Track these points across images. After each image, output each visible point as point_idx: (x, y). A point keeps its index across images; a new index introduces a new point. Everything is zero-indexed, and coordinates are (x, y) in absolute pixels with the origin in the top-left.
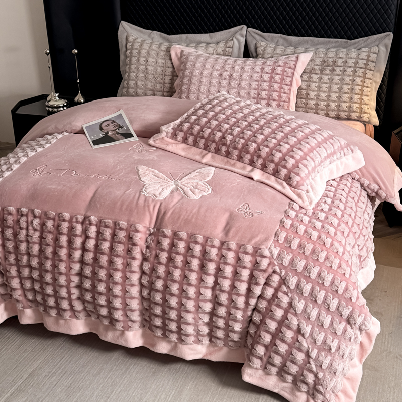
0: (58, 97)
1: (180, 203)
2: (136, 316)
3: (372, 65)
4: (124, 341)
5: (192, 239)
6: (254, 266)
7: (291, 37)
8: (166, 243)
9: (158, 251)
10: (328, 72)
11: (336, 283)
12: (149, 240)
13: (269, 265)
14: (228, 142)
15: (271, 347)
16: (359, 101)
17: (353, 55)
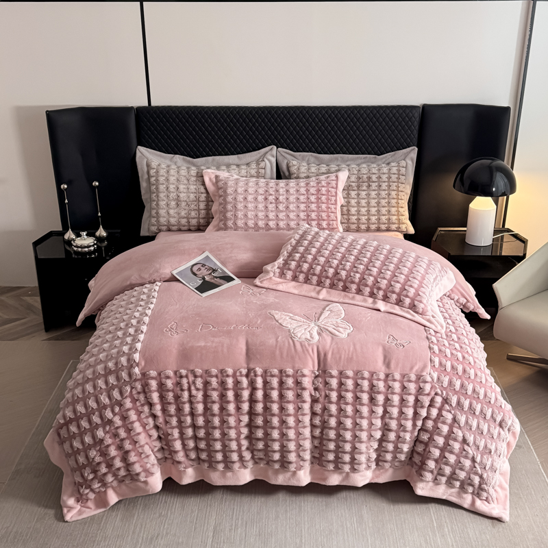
0: (87, 235)
1: (334, 344)
2: (307, 456)
3: (402, 178)
4: (297, 481)
5: (358, 375)
6: (418, 391)
7: (322, 155)
8: (334, 383)
9: (327, 392)
10: (365, 188)
11: (488, 394)
12: (316, 382)
13: (431, 388)
14: (344, 277)
15: (441, 460)
16: (396, 213)
17: (385, 170)
